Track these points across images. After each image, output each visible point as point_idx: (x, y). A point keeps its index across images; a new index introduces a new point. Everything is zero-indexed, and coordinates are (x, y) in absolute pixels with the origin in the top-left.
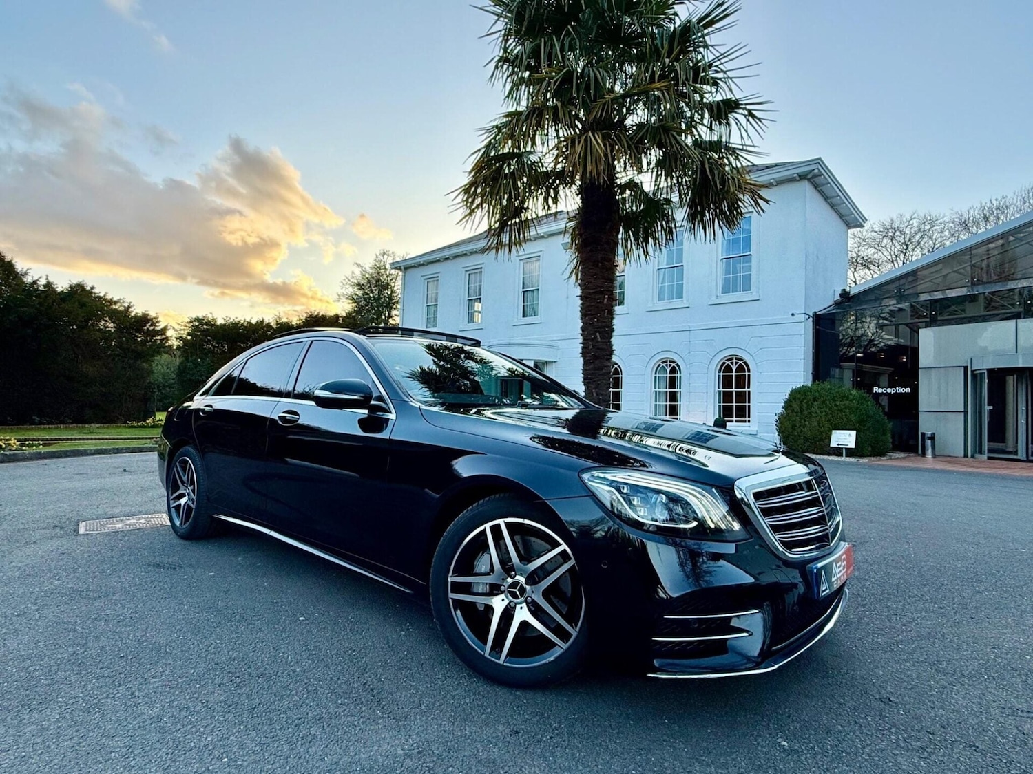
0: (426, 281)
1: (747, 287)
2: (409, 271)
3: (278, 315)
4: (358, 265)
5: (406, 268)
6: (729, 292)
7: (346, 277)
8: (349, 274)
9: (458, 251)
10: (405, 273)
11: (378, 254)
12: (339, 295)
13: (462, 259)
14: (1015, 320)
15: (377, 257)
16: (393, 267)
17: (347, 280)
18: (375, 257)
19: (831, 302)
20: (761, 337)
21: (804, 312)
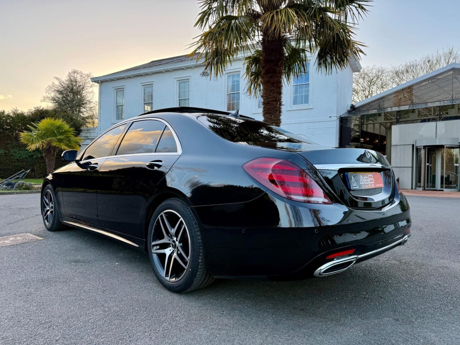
0: (116, 91)
1: (307, 101)
2: (105, 84)
3: (15, 108)
4: (57, 78)
5: (102, 82)
6: (297, 104)
7: (49, 86)
8: (50, 84)
9: (138, 73)
10: (101, 85)
11: (71, 72)
12: (44, 97)
13: (139, 78)
14: (435, 122)
15: (70, 74)
16: (93, 80)
17: (49, 88)
18: (68, 74)
19: (346, 111)
20: (314, 129)
21: (336, 116)
